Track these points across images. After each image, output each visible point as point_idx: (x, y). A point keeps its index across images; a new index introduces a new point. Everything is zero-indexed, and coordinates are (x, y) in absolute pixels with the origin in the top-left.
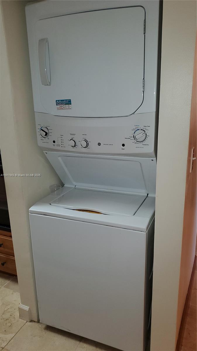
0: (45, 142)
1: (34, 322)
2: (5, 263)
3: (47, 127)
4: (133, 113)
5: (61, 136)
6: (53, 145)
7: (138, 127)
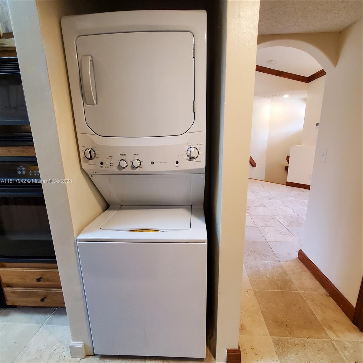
0: (91, 165)
1: (89, 357)
2: (45, 298)
3: (93, 149)
4: (185, 133)
5: (110, 157)
6: (101, 167)
7: (190, 145)
